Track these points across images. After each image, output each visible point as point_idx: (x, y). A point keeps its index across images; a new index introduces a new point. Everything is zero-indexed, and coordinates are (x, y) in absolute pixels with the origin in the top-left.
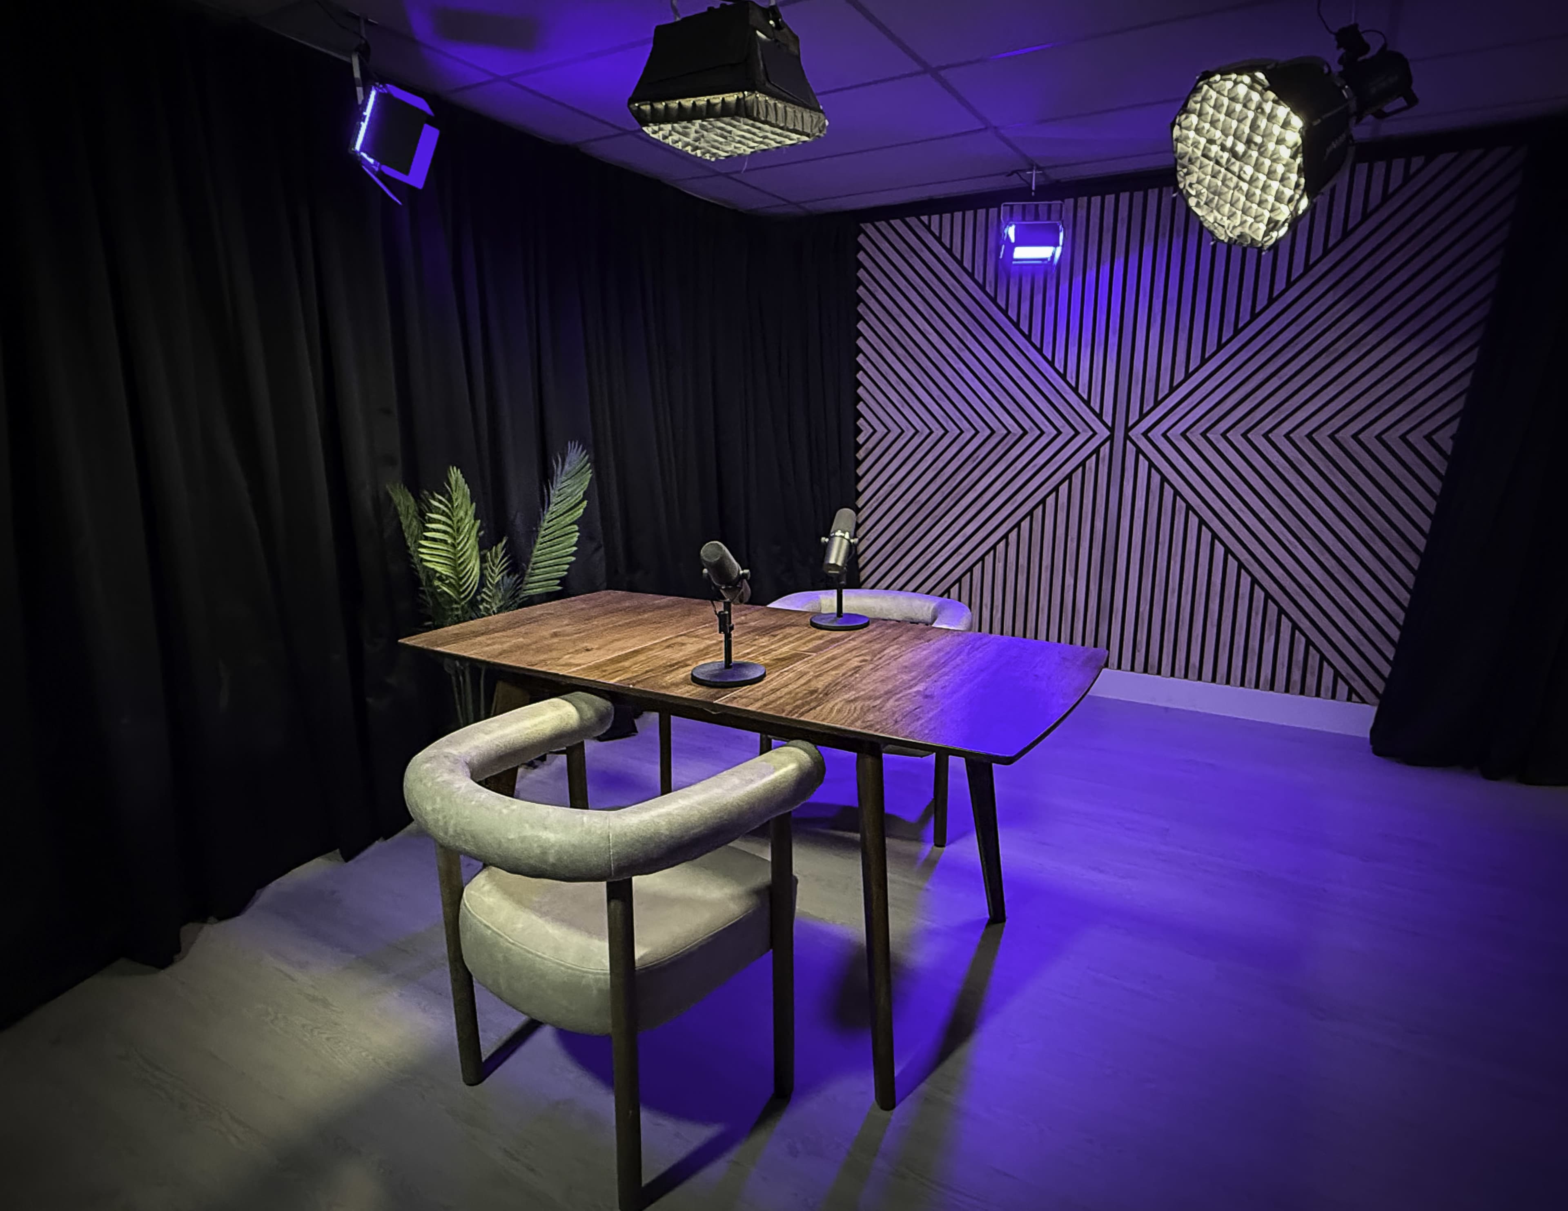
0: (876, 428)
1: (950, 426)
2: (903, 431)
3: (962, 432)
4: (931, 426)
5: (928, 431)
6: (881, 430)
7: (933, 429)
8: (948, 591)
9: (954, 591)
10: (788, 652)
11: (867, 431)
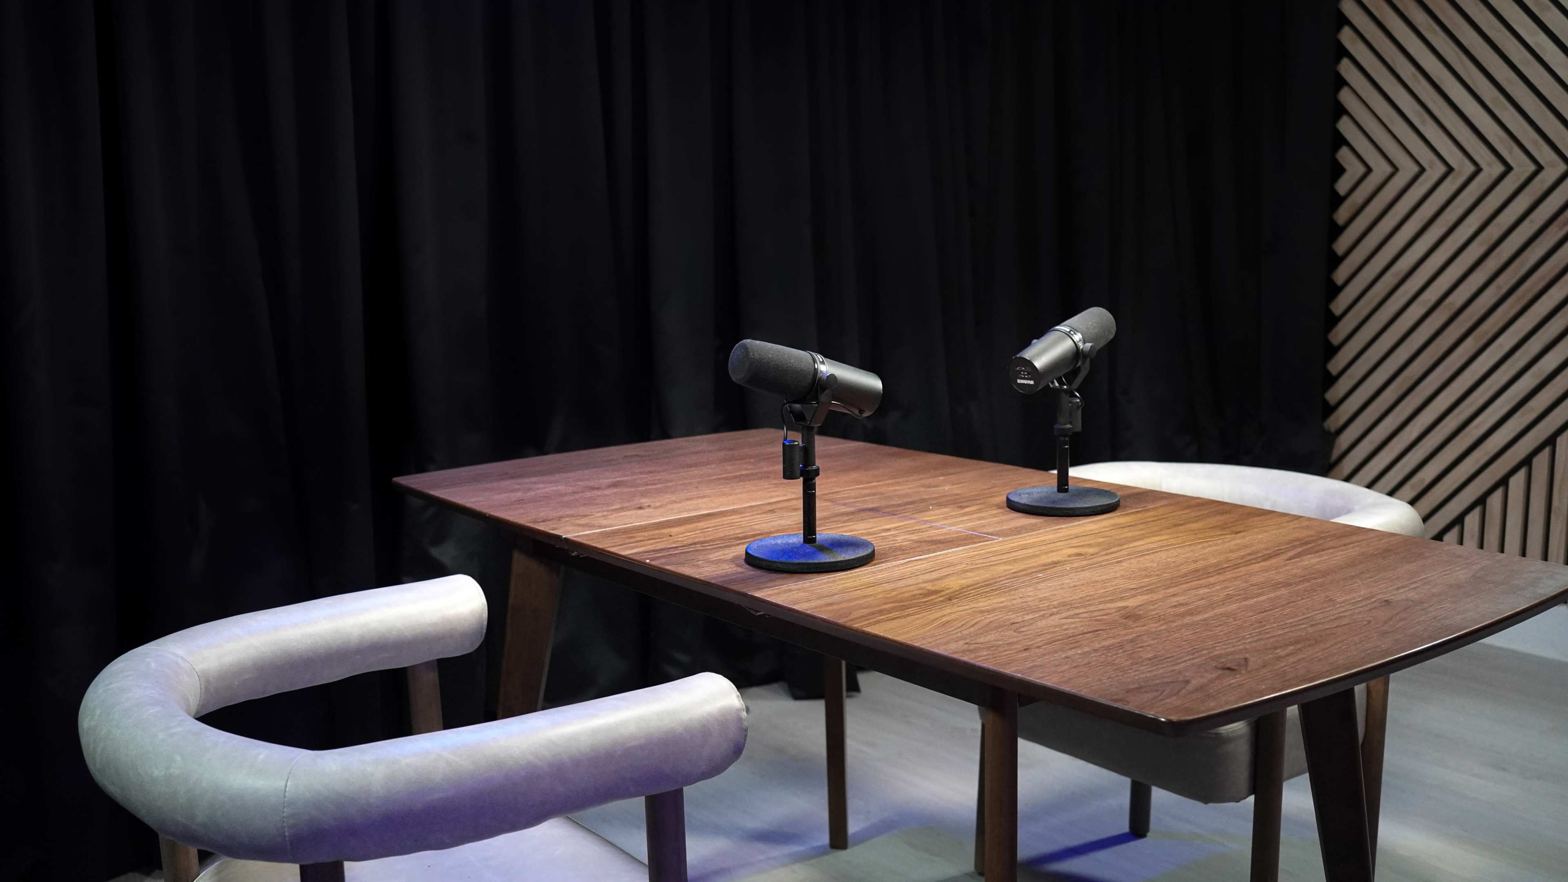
0: (1371, 164)
1: (1514, 156)
2: (1422, 170)
3: (1540, 168)
4: (1477, 158)
5: (1471, 168)
6: (1381, 169)
7: (1483, 165)
8: (1459, 521)
9: (1472, 521)
10: (961, 532)
11: (1354, 170)
